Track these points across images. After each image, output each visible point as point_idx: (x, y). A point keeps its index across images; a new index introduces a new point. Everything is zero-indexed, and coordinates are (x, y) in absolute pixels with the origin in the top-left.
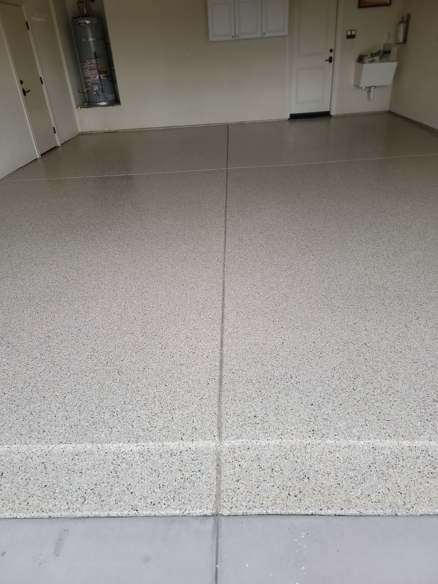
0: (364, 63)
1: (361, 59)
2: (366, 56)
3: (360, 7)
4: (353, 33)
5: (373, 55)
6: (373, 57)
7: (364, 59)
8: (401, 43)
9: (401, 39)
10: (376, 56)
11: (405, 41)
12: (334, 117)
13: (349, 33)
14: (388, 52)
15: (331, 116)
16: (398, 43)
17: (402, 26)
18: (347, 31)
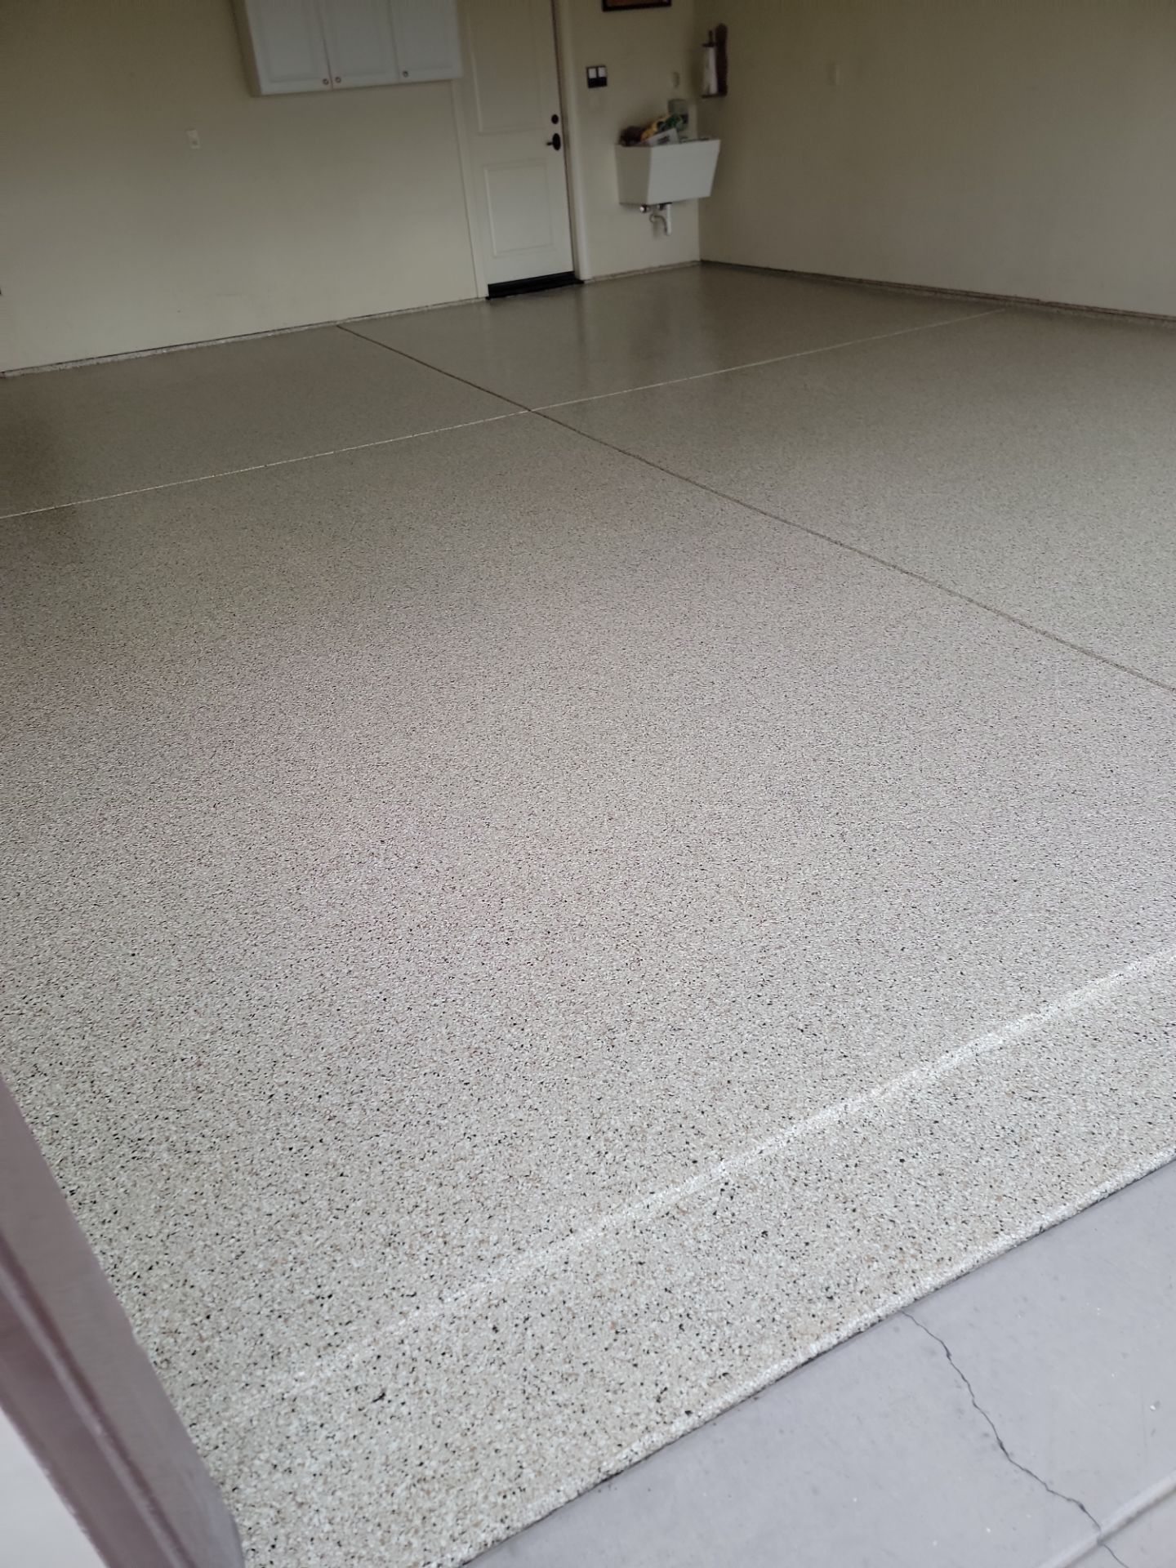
0: (646, 145)
1: (631, 137)
2: (649, 126)
3: (606, 8)
4: (602, 73)
5: (663, 126)
6: (663, 130)
8: (714, 96)
9: (714, 89)
11: (722, 88)
12: (589, 284)
13: (592, 74)
14: (685, 118)
15: (581, 282)
16: (704, 97)
17: (711, 55)
18: (588, 69)
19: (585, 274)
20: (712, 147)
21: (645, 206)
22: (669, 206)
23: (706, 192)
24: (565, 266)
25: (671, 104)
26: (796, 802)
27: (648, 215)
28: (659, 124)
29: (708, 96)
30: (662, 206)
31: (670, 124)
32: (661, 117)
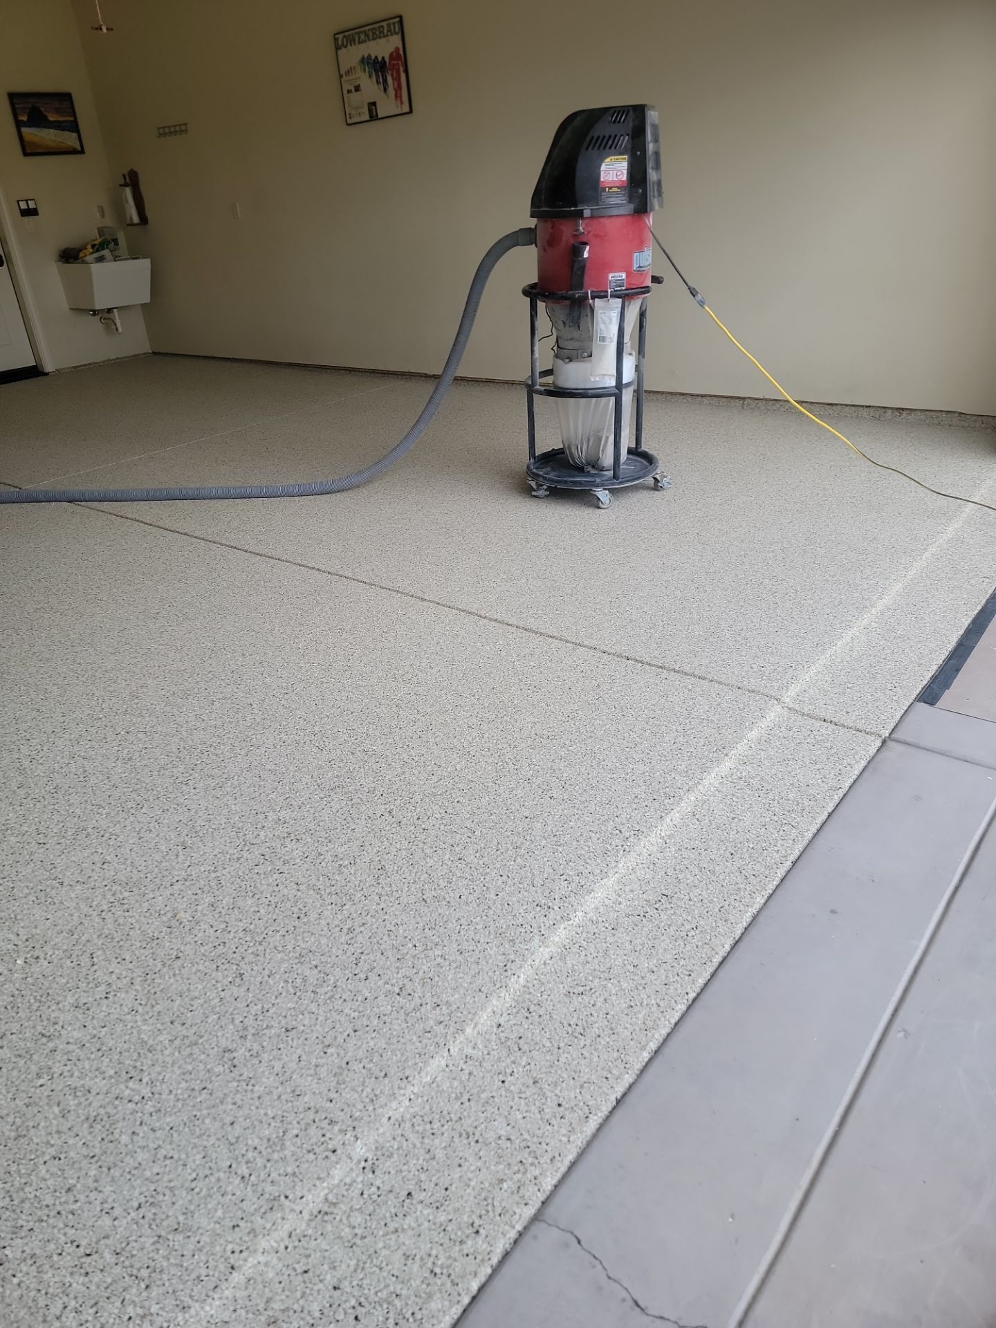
0: (84, 262)
1: (69, 256)
2: (84, 248)
3: (25, 154)
4: (32, 205)
5: (97, 248)
6: (98, 250)
7: (81, 255)
8: (137, 224)
9: (136, 219)
10: (103, 249)
11: (144, 220)
12: (54, 375)
13: (23, 206)
14: (116, 241)
15: (47, 374)
16: (128, 225)
17: (128, 192)
18: (18, 201)
19: (49, 367)
20: (145, 264)
21: (94, 311)
22: (115, 310)
23: (147, 299)
24: (29, 361)
25: (101, 231)
26: (346, 793)
27: (98, 317)
28: (93, 246)
29: (133, 225)
30: (110, 310)
31: (102, 246)
32: (94, 241)
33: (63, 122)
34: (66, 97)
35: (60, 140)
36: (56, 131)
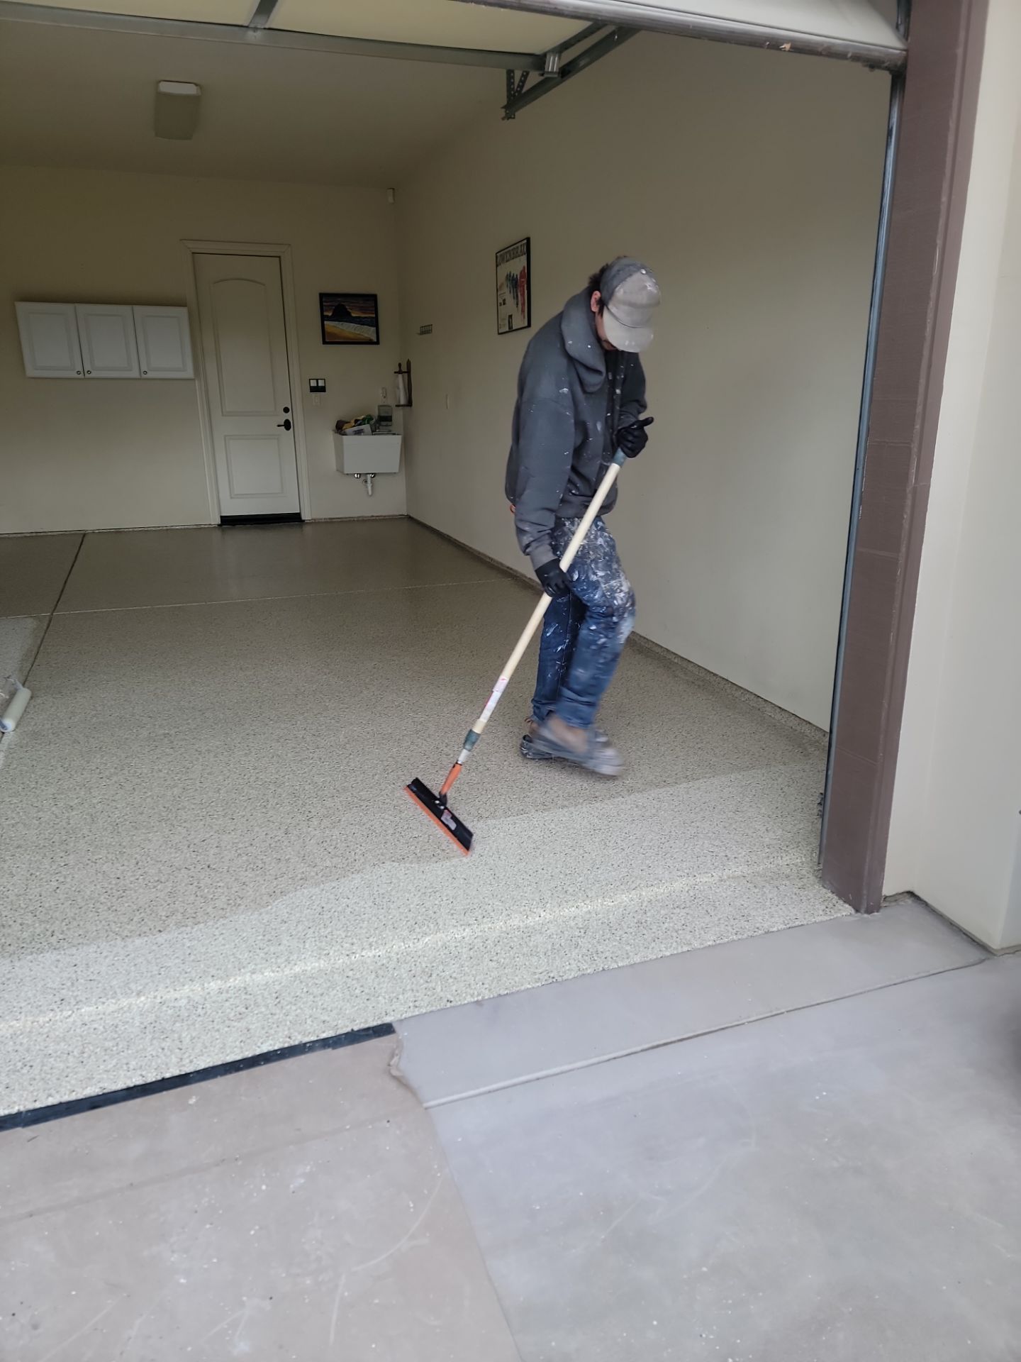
0: (346, 434)
1: (340, 428)
3: (325, 342)
4: (321, 383)
5: (359, 422)
6: (360, 425)
7: (344, 427)
9: (403, 401)
10: (364, 424)
11: (409, 403)
12: (310, 524)
13: (313, 383)
15: (304, 521)
16: (396, 406)
17: (400, 380)
18: (309, 380)
19: (306, 516)
20: (397, 440)
23: (396, 468)
24: (292, 509)
29: (402, 405)
33: (366, 318)
34: (373, 298)
35: (358, 332)
36: (356, 325)
